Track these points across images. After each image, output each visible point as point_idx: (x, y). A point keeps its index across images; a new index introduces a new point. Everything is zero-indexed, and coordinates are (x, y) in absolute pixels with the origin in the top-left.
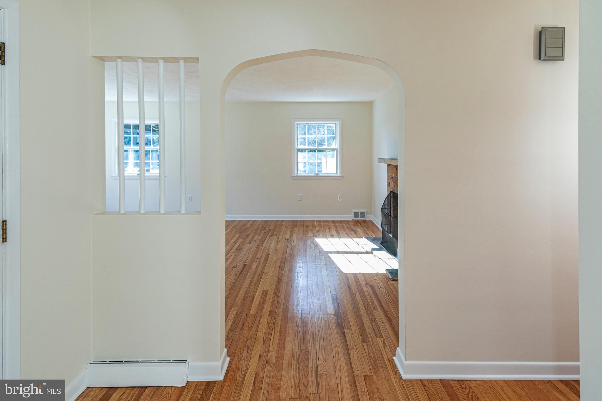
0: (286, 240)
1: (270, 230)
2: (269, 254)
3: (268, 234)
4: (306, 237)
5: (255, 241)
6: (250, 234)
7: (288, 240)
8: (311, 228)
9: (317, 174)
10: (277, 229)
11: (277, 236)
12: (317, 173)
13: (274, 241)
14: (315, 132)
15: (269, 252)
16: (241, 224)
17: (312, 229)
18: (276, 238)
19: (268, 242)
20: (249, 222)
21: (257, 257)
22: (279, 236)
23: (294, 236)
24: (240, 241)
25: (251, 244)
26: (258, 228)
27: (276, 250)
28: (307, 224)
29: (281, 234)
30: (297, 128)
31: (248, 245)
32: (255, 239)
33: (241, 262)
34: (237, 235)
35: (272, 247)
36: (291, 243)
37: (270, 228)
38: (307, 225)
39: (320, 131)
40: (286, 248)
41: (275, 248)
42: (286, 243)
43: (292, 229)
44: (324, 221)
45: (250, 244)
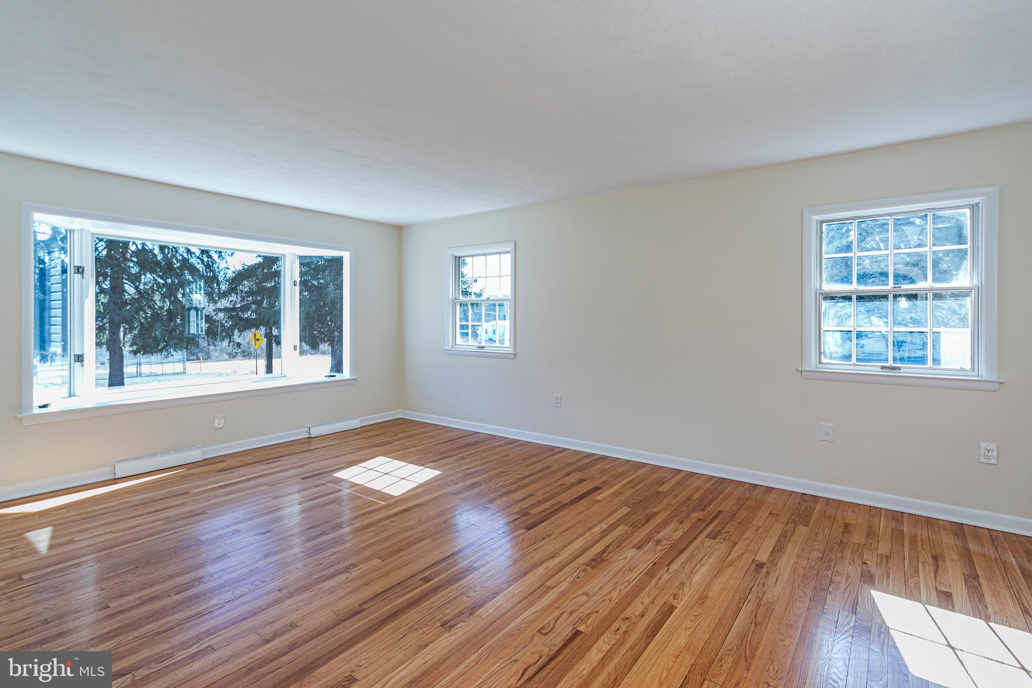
0: (754, 566)
1: (720, 512)
2: (672, 608)
3: (705, 528)
4: (829, 573)
5: (658, 542)
6: (658, 513)
7: (761, 566)
8: (858, 538)
9: (894, 368)
10: (743, 514)
11: (731, 544)
12: (890, 363)
13: (712, 559)
14: (885, 241)
15: (675, 603)
16: (655, 476)
17: (863, 541)
18: (723, 547)
19: (692, 556)
20: (674, 476)
21: (627, 613)
22: (735, 544)
23: (787, 553)
24: (622, 529)
25: (640, 554)
26: (689, 499)
27: (703, 598)
28: (850, 518)
29: (745, 537)
30: (822, 233)
31: (633, 552)
32: (659, 536)
33: (574, 615)
34: (625, 510)
35: (694, 582)
36: (764, 585)
37: (721, 508)
38: (847, 521)
39: (907, 236)
40: (739, 602)
41: (702, 589)
42: (746, 579)
43: (791, 525)
44: (916, 519)
45: (637, 549)
